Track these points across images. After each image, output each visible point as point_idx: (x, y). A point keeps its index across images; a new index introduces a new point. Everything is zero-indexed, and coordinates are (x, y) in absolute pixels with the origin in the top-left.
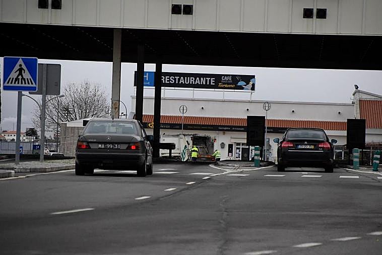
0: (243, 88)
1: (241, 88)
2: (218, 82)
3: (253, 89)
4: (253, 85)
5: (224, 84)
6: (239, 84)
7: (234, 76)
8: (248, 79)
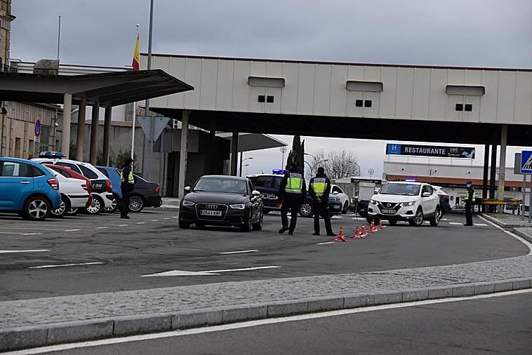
0: (466, 157)
1: (465, 157)
2: (448, 152)
3: (473, 157)
4: (474, 155)
5: (452, 153)
6: (463, 154)
7: (459, 148)
8: (470, 150)
